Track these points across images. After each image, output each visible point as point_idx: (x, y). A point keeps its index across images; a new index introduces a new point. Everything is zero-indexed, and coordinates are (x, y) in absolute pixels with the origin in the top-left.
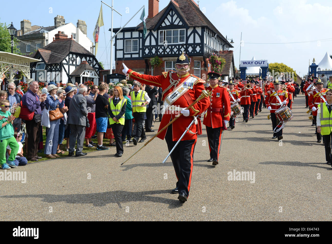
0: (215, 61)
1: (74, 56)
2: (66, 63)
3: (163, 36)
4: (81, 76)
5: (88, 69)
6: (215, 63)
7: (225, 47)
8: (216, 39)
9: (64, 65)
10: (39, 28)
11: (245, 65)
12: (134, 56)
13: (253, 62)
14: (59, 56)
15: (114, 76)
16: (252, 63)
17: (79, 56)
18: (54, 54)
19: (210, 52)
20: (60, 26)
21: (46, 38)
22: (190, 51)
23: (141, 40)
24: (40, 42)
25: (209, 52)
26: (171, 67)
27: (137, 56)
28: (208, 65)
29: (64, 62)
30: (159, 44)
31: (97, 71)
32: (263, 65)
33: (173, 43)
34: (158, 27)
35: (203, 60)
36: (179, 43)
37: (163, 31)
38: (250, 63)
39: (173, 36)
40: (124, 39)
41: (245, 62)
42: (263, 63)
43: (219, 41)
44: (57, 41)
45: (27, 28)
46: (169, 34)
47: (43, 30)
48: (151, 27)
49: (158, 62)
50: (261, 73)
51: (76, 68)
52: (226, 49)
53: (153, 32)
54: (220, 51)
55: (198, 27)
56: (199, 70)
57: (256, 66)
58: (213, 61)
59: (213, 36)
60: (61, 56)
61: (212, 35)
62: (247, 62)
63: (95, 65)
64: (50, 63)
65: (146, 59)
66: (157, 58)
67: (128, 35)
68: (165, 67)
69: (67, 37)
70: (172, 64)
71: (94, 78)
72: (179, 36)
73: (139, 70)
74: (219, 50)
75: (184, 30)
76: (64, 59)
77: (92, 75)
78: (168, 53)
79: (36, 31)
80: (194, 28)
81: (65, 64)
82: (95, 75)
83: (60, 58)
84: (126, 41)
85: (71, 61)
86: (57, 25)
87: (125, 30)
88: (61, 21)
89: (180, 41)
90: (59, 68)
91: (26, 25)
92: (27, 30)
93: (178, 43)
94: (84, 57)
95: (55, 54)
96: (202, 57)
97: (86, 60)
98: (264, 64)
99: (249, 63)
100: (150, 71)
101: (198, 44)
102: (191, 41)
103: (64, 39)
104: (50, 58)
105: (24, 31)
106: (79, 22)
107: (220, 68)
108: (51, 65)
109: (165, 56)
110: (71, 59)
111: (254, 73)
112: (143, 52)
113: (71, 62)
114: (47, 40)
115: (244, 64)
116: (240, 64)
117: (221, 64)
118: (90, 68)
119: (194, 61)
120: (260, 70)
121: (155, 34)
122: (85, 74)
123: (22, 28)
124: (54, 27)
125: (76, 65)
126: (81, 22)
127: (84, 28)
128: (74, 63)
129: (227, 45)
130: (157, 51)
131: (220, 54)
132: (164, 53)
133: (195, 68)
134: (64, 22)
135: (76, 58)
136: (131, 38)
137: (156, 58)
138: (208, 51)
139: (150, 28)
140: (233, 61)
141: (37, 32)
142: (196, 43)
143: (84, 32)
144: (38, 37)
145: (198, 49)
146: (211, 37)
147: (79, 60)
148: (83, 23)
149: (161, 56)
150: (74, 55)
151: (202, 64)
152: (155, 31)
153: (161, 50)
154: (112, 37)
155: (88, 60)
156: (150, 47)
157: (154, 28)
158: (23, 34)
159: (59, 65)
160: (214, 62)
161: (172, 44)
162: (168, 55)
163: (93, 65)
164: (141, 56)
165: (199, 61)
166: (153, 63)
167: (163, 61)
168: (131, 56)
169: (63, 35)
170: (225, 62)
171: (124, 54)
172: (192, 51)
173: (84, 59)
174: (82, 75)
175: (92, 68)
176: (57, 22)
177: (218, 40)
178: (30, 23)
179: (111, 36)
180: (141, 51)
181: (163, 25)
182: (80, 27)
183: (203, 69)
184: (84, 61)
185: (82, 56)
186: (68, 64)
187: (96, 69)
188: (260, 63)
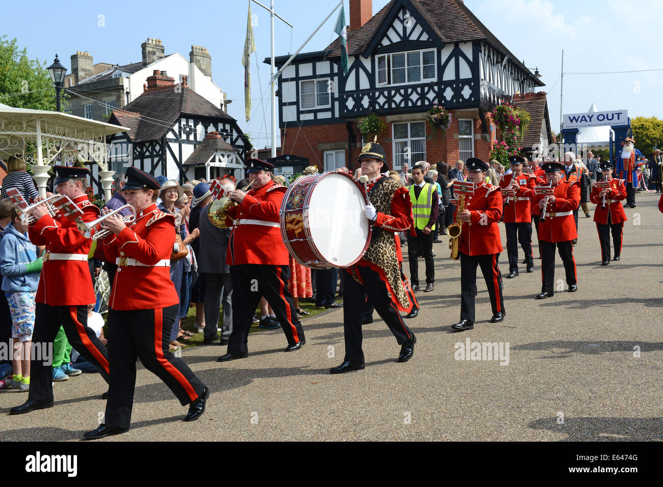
0: (506, 117)
1: (191, 123)
2: (175, 138)
3: (387, 68)
4: (206, 165)
5: (221, 150)
6: (507, 123)
7: (525, 86)
8: (505, 68)
9: (170, 144)
10: (109, 69)
11: (574, 125)
12: (321, 116)
13: (592, 116)
14: (159, 123)
15: (282, 161)
16: (590, 118)
17: (200, 122)
18: (147, 119)
19: (494, 98)
20: (153, 61)
21: (125, 88)
22: (449, 98)
23: (336, 78)
24: (114, 98)
25: (492, 99)
26: (407, 137)
27: (328, 115)
28: (490, 127)
29: (170, 135)
30: (378, 85)
31: (240, 152)
32: (616, 122)
33: (409, 81)
34: (373, 48)
35: (478, 117)
36: (423, 81)
37: (384, 57)
38: (587, 119)
39: (408, 66)
40: (297, 79)
41: (574, 118)
42: (616, 116)
43: (511, 73)
44: (152, 92)
45: (84, 70)
46: (399, 62)
47: (118, 72)
48: (357, 50)
49: (376, 127)
50: (614, 140)
51: (195, 147)
52: (528, 90)
53: (363, 60)
54: (516, 96)
55: (465, 42)
56: (471, 139)
57: (600, 125)
58: (501, 117)
59: (499, 62)
60: (162, 123)
61: (497, 59)
62: (579, 117)
63: (237, 139)
64: (139, 140)
65: (349, 121)
66: (374, 116)
67: (306, 70)
68: (392, 137)
69: (173, 81)
70: (407, 130)
71: (236, 169)
72: (422, 66)
73: (334, 147)
74: (513, 93)
75: (434, 52)
76: (169, 130)
77: (232, 162)
78: (398, 106)
79: (103, 75)
80: (457, 45)
81: (173, 141)
82: (237, 162)
83: (161, 129)
84: (302, 83)
85: (184, 133)
86: (148, 60)
87: (300, 59)
88: (155, 50)
89: (424, 78)
90: (159, 150)
91: (82, 64)
92: (86, 75)
93: (420, 80)
94: (212, 124)
95: (151, 120)
96: (477, 109)
97: (217, 130)
98: (619, 119)
99: (584, 119)
100: (358, 147)
101: (466, 82)
102: (449, 75)
103: (166, 87)
104: (139, 128)
105: (78, 77)
106: (195, 50)
107: (518, 133)
108: (142, 144)
109: (391, 112)
110: (185, 129)
111: (595, 141)
112: (343, 106)
113: (184, 137)
114: (128, 93)
115: (572, 121)
116: (562, 122)
117: (520, 124)
118: (225, 147)
119: (459, 120)
120: (611, 133)
121: (367, 63)
122: (214, 161)
123: (75, 71)
124: (142, 64)
125: (196, 143)
126: (198, 50)
127: (205, 63)
128: (192, 137)
129: (531, 80)
130: (373, 101)
131: (517, 102)
132: (390, 105)
133: (460, 136)
134: (163, 52)
135: (195, 126)
136: (315, 76)
137: (371, 117)
138: (490, 96)
139: (355, 51)
140: (546, 116)
141: (106, 76)
142: (461, 78)
143: (205, 73)
144: (108, 88)
145: (466, 92)
146: (494, 65)
147: (202, 131)
148: (203, 51)
149: (383, 113)
150: (190, 120)
151: (478, 127)
152: (367, 59)
153: (382, 100)
154: (274, 75)
155: (221, 129)
156: (358, 94)
157: (365, 51)
158: (76, 84)
159: (159, 143)
160: (504, 121)
161: (407, 83)
162: (398, 111)
163: (231, 140)
164: (337, 115)
165: (470, 120)
166: (366, 129)
167: (388, 124)
168: (315, 116)
169: (165, 78)
170: (528, 118)
171: (299, 113)
172: (453, 97)
173: (211, 129)
174: (210, 163)
175: (230, 148)
176: (148, 53)
177: (510, 71)
178: (91, 58)
179: (272, 74)
180: (337, 104)
181: (385, 42)
182: (196, 61)
183: (479, 136)
184: (212, 133)
185: (206, 120)
186: (178, 140)
187: (240, 149)
188: (610, 117)
